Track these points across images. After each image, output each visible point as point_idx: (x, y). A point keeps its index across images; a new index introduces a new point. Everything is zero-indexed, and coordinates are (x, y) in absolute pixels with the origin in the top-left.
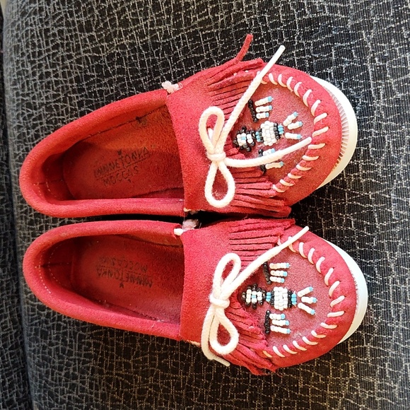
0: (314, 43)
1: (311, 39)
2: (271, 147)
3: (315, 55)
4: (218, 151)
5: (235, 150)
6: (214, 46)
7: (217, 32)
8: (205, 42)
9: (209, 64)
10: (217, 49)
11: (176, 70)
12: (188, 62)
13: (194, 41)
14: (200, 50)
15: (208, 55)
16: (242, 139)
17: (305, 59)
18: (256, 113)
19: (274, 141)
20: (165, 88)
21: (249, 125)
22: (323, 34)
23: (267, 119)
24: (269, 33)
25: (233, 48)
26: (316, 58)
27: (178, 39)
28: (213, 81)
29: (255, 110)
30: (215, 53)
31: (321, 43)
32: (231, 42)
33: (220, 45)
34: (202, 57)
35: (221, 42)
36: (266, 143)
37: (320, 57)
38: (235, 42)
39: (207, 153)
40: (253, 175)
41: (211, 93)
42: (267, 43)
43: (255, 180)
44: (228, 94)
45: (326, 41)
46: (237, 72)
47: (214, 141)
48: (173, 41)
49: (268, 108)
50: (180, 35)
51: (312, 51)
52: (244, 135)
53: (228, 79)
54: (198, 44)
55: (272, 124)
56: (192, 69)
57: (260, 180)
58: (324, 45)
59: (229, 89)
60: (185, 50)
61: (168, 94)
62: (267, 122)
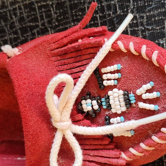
0: (147, 16)
1: (144, 12)
2: (120, 115)
3: (148, 27)
4: (64, 119)
5: (80, 117)
6: (49, 16)
7: (53, 4)
8: (40, 13)
9: (44, 32)
10: (52, 19)
11: (12, 36)
12: (24, 30)
13: (30, 12)
14: (35, 20)
15: (43, 24)
16: (88, 105)
17: (138, 30)
18: (103, 80)
19: (124, 109)
20: (5, 52)
21: (94, 91)
22: (157, 8)
23: (115, 86)
24: (103, 6)
25: (68, 18)
26: (148, 30)
27: (15, 9)
28: (56, 46)
29: (101, 77)
30: (50, 22)
31: (154, 16)
32: (65, 13)
33: (54, 16)
34: (37, 26)
35: (56, 13)
36: (113, 111)
37: (152, 29)
38: (70, 13)
39: (52, 120)
40: (100, 143)
41: (54, 59)
42: (101, 15)
43: (102, 147)
44: (71, 60)
45: (158, 15)
46: (82, 39)
47: (61, 108)
48: (9, 11)
49: (117, 76)
50: (17, 6)
51: (145, 23)
52: (89, 101)
53: (73, 45)
54: (34, 14)
55: (121, 92)
56: (28, 36)
57: (107, 147)
58: (156, 18)
59: (74, 55)
60: (21, 20)
61: (9, 57)
62: (115, 90)
